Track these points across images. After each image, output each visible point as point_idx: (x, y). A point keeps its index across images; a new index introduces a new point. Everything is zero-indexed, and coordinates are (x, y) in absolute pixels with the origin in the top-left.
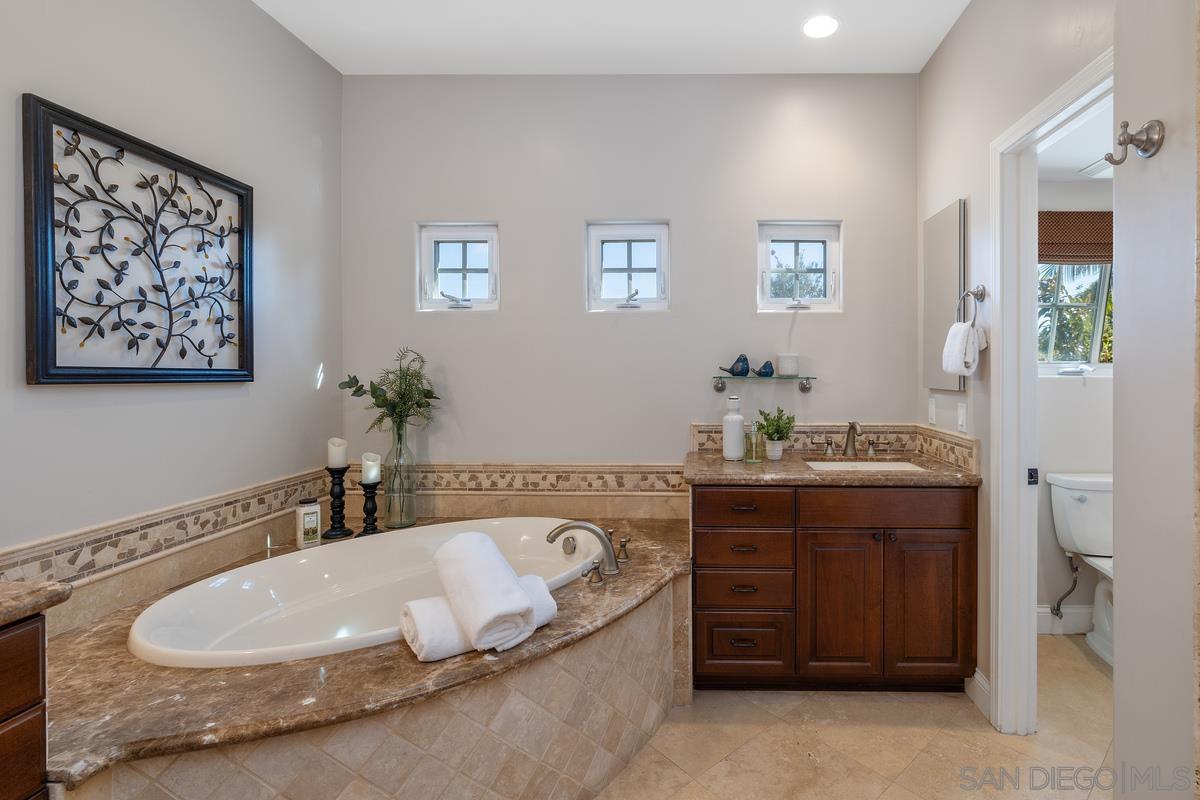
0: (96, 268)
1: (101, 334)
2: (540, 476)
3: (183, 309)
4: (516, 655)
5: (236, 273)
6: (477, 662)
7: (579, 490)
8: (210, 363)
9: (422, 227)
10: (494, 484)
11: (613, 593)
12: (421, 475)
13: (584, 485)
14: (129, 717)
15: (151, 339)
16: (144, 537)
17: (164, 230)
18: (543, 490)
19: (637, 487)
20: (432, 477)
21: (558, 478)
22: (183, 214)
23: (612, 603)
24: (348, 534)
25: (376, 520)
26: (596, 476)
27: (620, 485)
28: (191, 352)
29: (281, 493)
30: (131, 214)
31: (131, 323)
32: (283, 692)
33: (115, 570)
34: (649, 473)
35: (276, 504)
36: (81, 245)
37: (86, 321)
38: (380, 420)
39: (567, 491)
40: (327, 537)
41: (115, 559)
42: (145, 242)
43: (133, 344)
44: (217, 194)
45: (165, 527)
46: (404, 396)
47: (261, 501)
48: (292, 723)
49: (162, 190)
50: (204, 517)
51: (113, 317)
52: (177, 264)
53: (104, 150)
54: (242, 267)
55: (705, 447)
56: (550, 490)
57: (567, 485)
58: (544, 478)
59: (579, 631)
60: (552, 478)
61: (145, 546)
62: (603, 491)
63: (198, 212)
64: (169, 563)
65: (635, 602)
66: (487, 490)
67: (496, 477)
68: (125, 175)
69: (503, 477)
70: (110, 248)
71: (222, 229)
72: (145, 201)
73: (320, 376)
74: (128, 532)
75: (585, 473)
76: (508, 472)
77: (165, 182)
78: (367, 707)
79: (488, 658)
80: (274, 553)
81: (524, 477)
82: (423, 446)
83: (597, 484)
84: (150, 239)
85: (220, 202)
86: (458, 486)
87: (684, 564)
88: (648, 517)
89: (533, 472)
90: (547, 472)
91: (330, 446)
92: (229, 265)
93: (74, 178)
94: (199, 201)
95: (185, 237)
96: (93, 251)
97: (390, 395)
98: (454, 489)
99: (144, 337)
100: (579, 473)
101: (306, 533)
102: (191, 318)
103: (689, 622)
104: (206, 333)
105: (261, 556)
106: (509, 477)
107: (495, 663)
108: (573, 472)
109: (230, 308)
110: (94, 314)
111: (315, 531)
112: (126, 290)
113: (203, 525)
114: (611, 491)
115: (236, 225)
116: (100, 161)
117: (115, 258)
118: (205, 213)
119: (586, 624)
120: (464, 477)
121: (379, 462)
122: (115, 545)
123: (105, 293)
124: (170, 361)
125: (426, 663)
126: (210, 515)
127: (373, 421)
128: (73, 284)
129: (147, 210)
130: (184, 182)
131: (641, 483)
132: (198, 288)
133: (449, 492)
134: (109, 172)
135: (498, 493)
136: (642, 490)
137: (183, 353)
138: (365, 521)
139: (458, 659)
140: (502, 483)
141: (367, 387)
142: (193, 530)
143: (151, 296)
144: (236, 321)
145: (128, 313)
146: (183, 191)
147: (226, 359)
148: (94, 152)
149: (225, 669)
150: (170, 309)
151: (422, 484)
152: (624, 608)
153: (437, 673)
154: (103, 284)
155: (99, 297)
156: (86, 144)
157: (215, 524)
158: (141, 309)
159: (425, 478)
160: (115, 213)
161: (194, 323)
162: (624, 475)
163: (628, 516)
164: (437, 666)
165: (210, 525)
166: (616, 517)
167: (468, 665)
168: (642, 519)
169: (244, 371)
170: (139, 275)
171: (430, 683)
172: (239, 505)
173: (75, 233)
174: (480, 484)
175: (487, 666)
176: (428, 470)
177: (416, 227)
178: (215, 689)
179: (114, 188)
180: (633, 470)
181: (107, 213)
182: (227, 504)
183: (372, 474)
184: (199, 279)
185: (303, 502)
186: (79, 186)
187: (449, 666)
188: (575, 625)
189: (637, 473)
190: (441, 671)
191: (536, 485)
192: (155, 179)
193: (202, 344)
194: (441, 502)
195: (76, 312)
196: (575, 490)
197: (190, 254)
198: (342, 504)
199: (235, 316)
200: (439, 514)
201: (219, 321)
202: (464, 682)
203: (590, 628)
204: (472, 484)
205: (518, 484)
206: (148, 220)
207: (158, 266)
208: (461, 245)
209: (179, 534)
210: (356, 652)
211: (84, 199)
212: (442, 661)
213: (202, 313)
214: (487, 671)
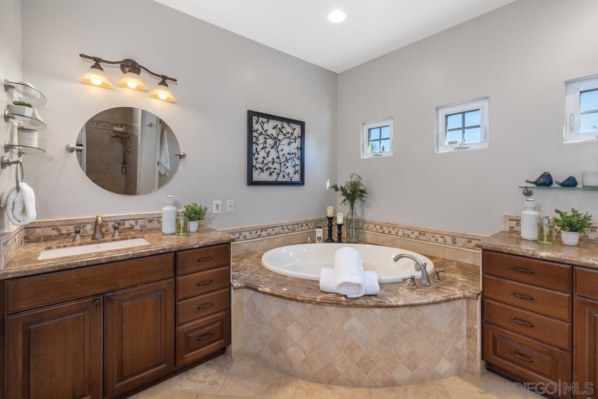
0: (263, 153)
1: (263, 172)
2: (411, 232)
3: (284, 163)
4: (354, 302)
5: (300, 150)
6: (339, 298)
7: (431, 242)
8: (291, 179)
9: (363, 124)
10: (390, 232)
11: (418, 293)
12: (362, 224)
13: (433, 239)
14: (250, 277)
15: (275, 173)
16: (273, 230)
17: (279, 140)
18: (412, 238)
19: (464, 246)
20: (366, 225)
21: (420, 234)
22: (284, 135)
23: (415, 297)
24: (333, 241)
25: (341, 238)
26: (440, 236)
27: (454, 243)
28: (286, 176)
29: (313, 223)
30: (271, 137)
31: (270, 168)
32: (281, 284)
33: (266, 238)
34: (473, 239)
35: (312, 227)
36: (259, 148)
37: (260, 168)
38: (345, 200)
39: (424, 241)
40: (326, 241)
41: (266, 235)
42: (274, 144)
43: (271, 174)
44: (294, 126)
45: (278, 228)
46: (354, 192)
47: (307, 225)
48: (278, 294)
49: (279, 128)
50: (289, 227)
51: (266, 167)
52: (282, 150)
53: (265, 120)
54: (302, 149)
55: (513, 229)
56: (415, 239)
57: (424, 238)
58: (413, 233)
59: (387, 303)
60: (416, 233)
61: (273, 233)
62: (444, 244)
63: (288, 133)
64: (279, 239)
65: (426, 301)
66: (387, 234)
67: (391, 229)
68: (269, 126)
69: (394, 229)
70: (266, 147)
71: (296, 137)
72: (274, 133)
73: (328, 184)
74: (269, 228)
75: (434, 234)
76: (396, 227)
77: (280, 126)
78: (298, 298)
79: (343, 298)
80: (310, 243)
81: (403, 231)
82: (363, 212)
83: (441, 240)
84: (276, 143)
85: (295, 129)
86: (375, 230)
87: (473, 293)
88: (472, 263)
89: (407, 229)
90: (414, 230)
91: (328, 209)
92: (297, 148)
93: (258, 130)
94: (289, 129)
95: (286, 141)
96: (262, 149)
97: (348, 192)
98: (374, 232)
99: (273, 172)
100: (431, 233)
101: (318, 238)
102: (286, 166)
103: (478, 326)
104: (291, 170)
105: (307, 242)
106: (396, 230)
107: (344, 301)
108: (427, 232)
109: (298, 162)
110: (262, 166)
111: (320, 238)
112: (269, 159)
113: (289, 229)
114: (448, 245)
115: (300, 135)
116: (264, 123)
117: (267, 150)
118: (290, 133)
119: (393, 301)
120: (378, 227)
121: (342, 216)
122: (266, 231)
123: (265, 160)
124: (280, 179)
125: (322, 292)
126: (291, 227)
127: (341, 202)
128: (257, 158)
129: (275, 135)
130: (285, 125)
131: (468, 244)
132: (288, 157)
133: (371, 232)
134: (266, 126)
135: (391, 236)
136: (468, 248)
137: (284, 177)
138: (338, 238)
139: (333, 294)
140: (393, 232)
141: (339, 188)
142: (286, 231)
143: (276, 160)
144: (299, 166)
145: (270, 165)
146: (284, 128)
147: (296, 178)
148: (262, 121)
149: (274, 272)
150: (280, 164)
151: (362, 227)
152: (418, 302)
153: (323, 296)
154: (264, 158)
155: (263, 161)
156: (261, 119)
157: (292, 230)
158: (273, 164)
159: (363, 225)
160: (267, 137)
161: (287, 167)
162: (457, 238)
163: (458, 260)
164: (325, 294)
165: (291, 230)
166: (451, 259)
167: (334, 298)
168: (467, 264)
169: (302, 182)
170: (273, 154)
171: (319, 298)
172: (300, 225)
173: (258, 145)
174: (384, 231)
175: (341, 301)
176: (364, 222)
177: (361, 124)
178: (269, 277)
179: (267, 130)
180: (463, 236)
181: (265, 138)
182: (296, 224)
183: (340, 221)
184: (289, 154)
185: (318, 227)
186: (259, 132)
187: (329, 295)
188: (387, 300)
189: (465, 238)
190: (325, 296)
191: (409, 235)
192: (277, 126)
193: (289, 173)
194: (369, 236)
195: (258, 166)
196: (428, 241)
197: (287, 146)
198: (332, 230)
199: (299, 164)
200: (368, 241)
201: (294, 166)
202: (330, 303)
203: (394, 304)
204: (381, 231)
205: (400, 233)
206: (275, 138)
207: (278, 152)
208: (379, 129)
209: (282, 231)
210: (306, 280)
211: (260, 135)
212: (327, 293)
213: (289, 164)
214: (340, 303)
